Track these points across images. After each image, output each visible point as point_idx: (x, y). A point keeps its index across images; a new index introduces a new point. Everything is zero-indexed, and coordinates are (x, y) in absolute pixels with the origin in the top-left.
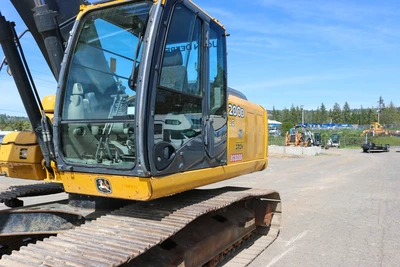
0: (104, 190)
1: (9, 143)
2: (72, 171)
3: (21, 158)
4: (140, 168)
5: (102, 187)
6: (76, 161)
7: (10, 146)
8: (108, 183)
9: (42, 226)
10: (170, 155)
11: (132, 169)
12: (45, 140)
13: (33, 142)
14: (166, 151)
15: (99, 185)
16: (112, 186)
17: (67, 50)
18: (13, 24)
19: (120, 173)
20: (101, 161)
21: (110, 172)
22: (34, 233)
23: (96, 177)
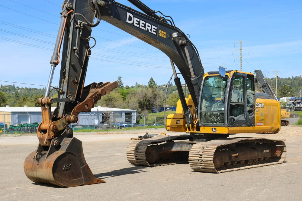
0: (214, 131)
1: (171, 118)
2: (204, 126)
3: (177, 124)
4: (226, 124)
5: (214, 130)
6: (206, 123)
7: (171, 119)
8: (216, 129)
9: (186, 148)
10: (234, 121)
11: (223, 125)
12: (190, 117)
13: (182, 118)
14: (233, 120)
15: (213, 130)
16: (217, 130)
17: (201, 90)
18: (180, 78)
19: (220, 126)
20: (213, 123)
21: (217, 126)
22: (184, 150)
23: (212, 127)
